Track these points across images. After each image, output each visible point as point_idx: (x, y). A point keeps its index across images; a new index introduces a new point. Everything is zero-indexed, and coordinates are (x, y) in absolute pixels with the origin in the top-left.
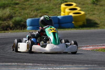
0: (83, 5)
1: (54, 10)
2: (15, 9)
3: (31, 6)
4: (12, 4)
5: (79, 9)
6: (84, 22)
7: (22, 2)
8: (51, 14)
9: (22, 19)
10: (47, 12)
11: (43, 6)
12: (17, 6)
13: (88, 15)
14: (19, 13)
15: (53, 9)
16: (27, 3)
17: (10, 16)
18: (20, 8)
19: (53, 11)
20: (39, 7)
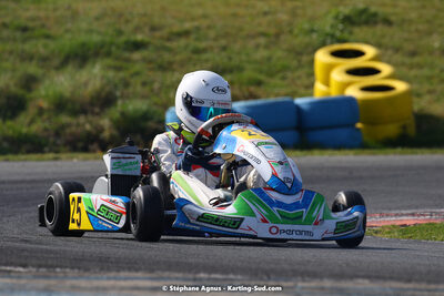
0: (413, 54)
1: (289, 74)
2: (127, 69)
3: (195, 57)
4: (118, 47)
5: (386, 69)
6: (404, 127)
7: (162, 38)
8: (276, 91)
9: (154, 108)
10: (259, 83)
11: (244, 57)
12: (136, 56)
13: (427, 98)
14: (144, 84)
15: (285, 68)
16: (182, 42)
17: (103, 94)
18: (150, 62)
19: (284, 78)
20: (230, 59)
